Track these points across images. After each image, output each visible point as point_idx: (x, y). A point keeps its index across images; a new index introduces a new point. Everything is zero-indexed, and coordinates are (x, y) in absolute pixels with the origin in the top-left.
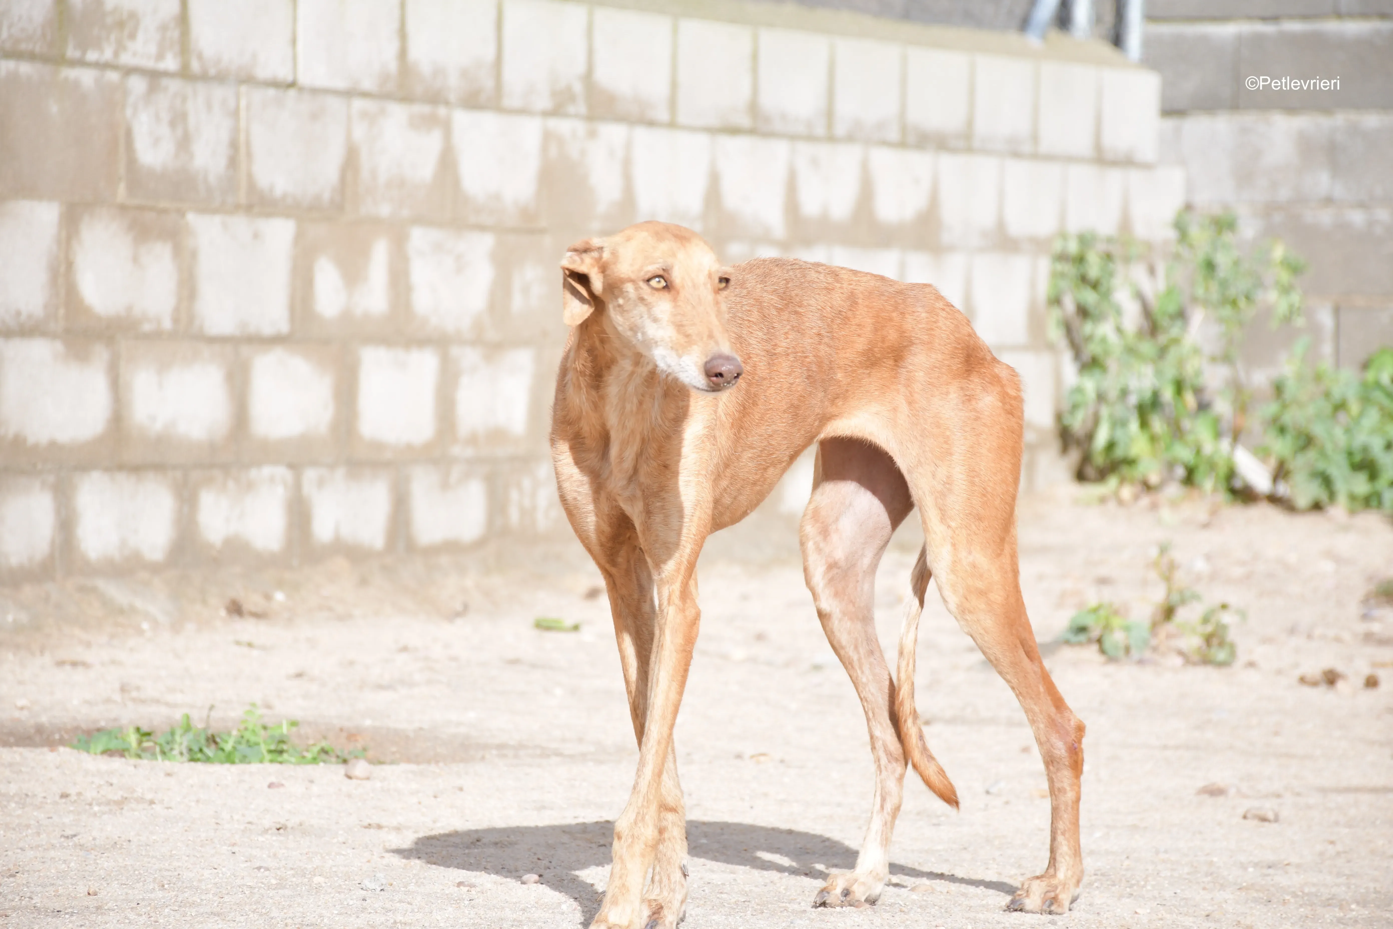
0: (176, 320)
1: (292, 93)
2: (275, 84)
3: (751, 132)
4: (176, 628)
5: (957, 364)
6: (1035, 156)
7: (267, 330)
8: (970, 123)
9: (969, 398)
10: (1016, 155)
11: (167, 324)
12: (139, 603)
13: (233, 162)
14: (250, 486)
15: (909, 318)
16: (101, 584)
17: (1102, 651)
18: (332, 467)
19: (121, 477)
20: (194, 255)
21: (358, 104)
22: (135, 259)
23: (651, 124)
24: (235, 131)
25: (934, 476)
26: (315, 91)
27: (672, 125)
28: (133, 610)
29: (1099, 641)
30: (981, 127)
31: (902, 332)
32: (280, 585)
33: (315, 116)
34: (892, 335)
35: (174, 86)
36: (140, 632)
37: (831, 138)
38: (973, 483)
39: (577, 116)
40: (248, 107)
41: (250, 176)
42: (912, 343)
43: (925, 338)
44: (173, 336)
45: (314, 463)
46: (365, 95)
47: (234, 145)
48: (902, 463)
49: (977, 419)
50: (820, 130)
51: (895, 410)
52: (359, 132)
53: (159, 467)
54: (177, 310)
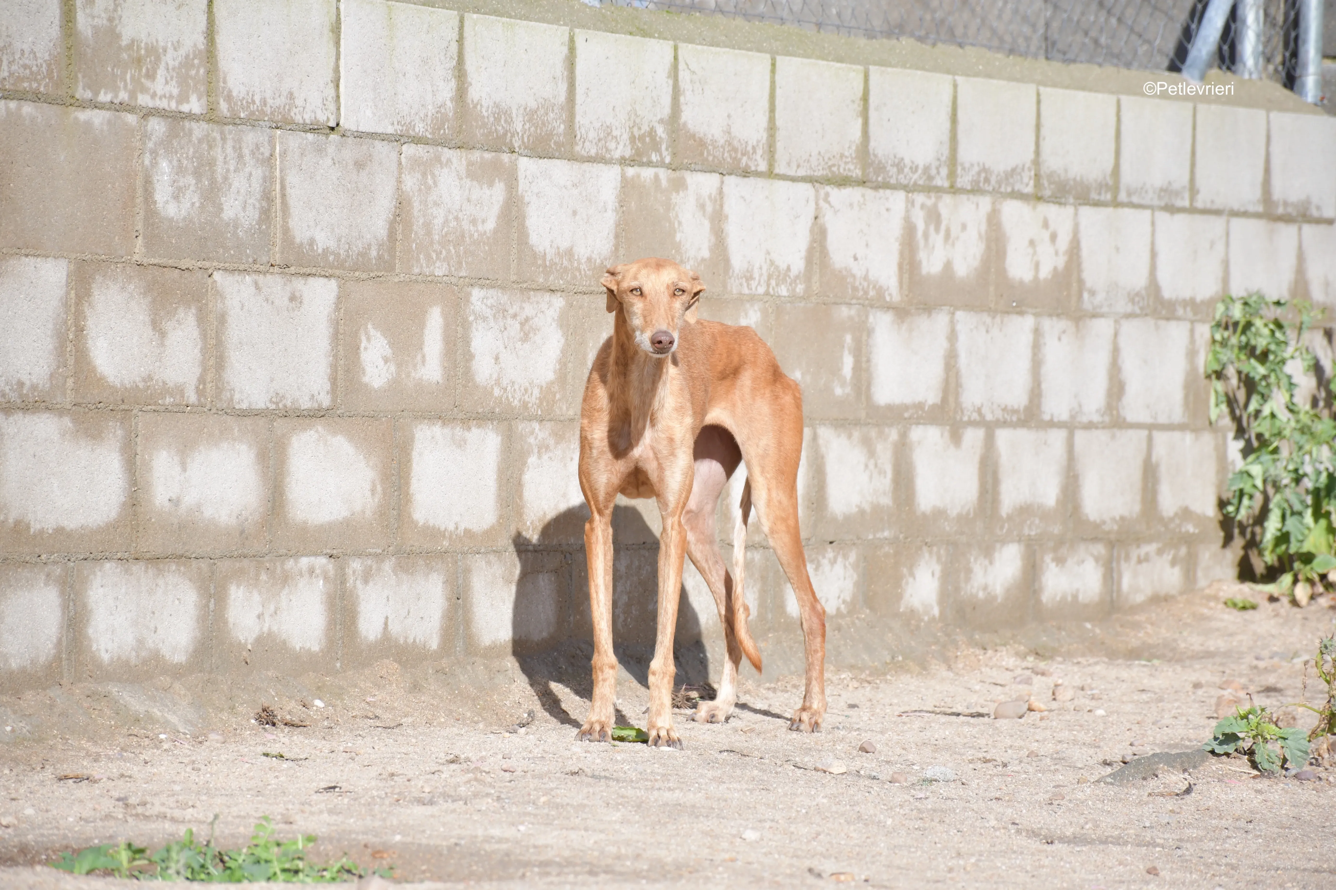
0: (200, 392)
1: (333, 137)
2: (314, 129)
3: (863, 183)
4: (198, 740)
5: (769, 376)
6: (1192, 210)
7: (305, 404)
8: (1116, 170)
9: (776, 397)
10: (1171, 209)
11: (192, 397)
12: (156, 712)
13: (266, 215)
14: (286, 579)
15: (743, 348)
16: (113, 689)
17: (1254, 765)
18: (379, 558)
19: (138, 568)
20: (222, 319)
21: (409, 150)
22: (155, 325)
23: (746, 173)
24: (268, 180)
25: (757, 446)
26: (360, 135)
27: (770, 174)
28: (151, 719)
29: (1251, 753)
30: (1128, 177)
31: (740, 356)
32: (320, 691)
33: (360, 165)
34: (736, 359)
35: (199, 129)
36: (157, 743)
37: (954, 190)
38: (780, 451)
39: (661, 164)
40: (284, 153)
41: (286, 230)
42: (745, 363)
43: (753, 359)
44: (198, 409)
45: (359, 555)
46: (417, 140)
47: (267, 197)
48: (739, 439)
49: (782, 410)
50: (941, 181)
51: (734, 405)
52: (410, 182)
53: (181, 558)
54: (202, 380)
